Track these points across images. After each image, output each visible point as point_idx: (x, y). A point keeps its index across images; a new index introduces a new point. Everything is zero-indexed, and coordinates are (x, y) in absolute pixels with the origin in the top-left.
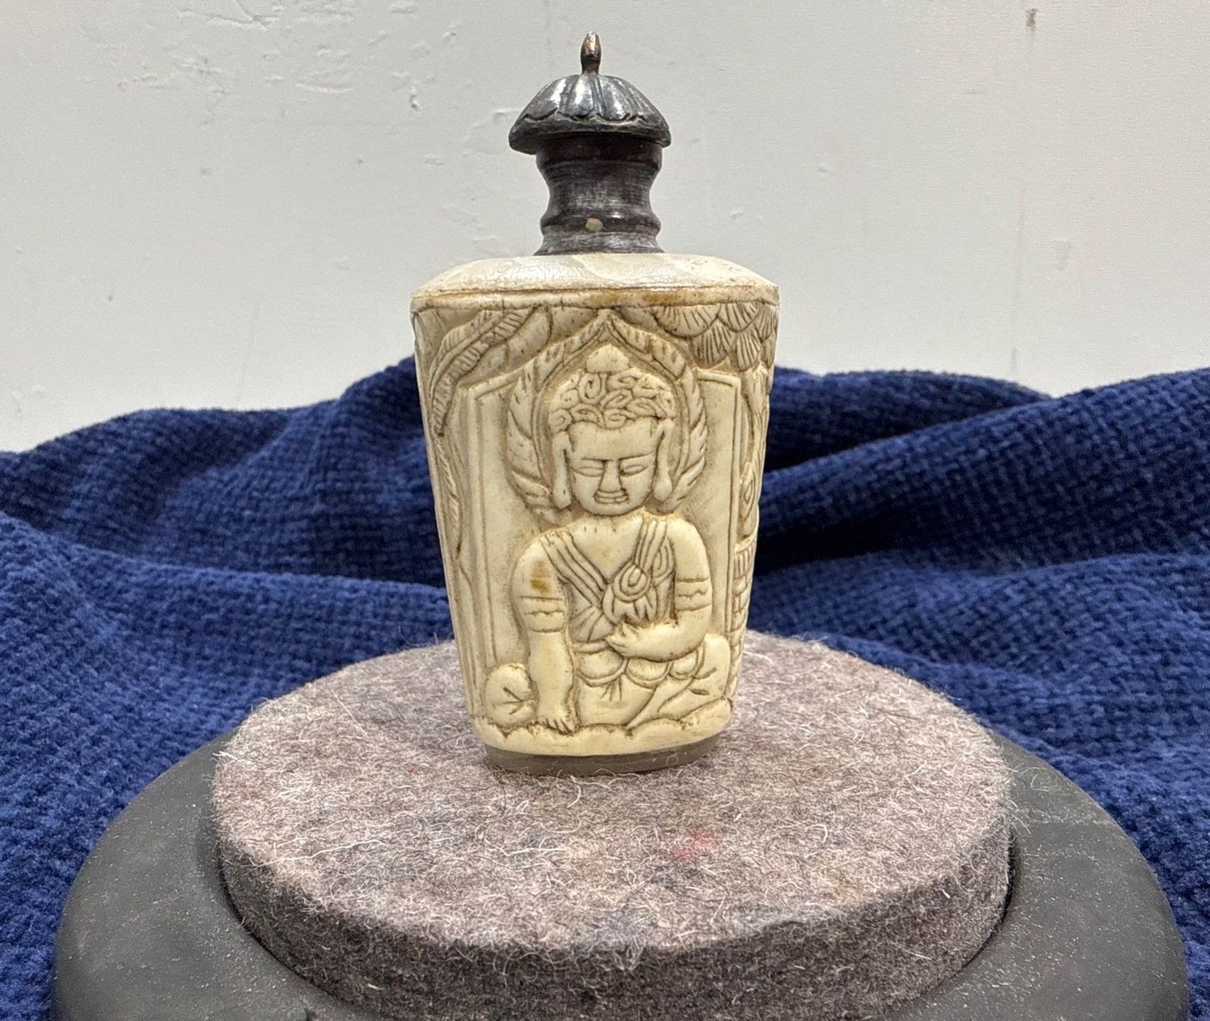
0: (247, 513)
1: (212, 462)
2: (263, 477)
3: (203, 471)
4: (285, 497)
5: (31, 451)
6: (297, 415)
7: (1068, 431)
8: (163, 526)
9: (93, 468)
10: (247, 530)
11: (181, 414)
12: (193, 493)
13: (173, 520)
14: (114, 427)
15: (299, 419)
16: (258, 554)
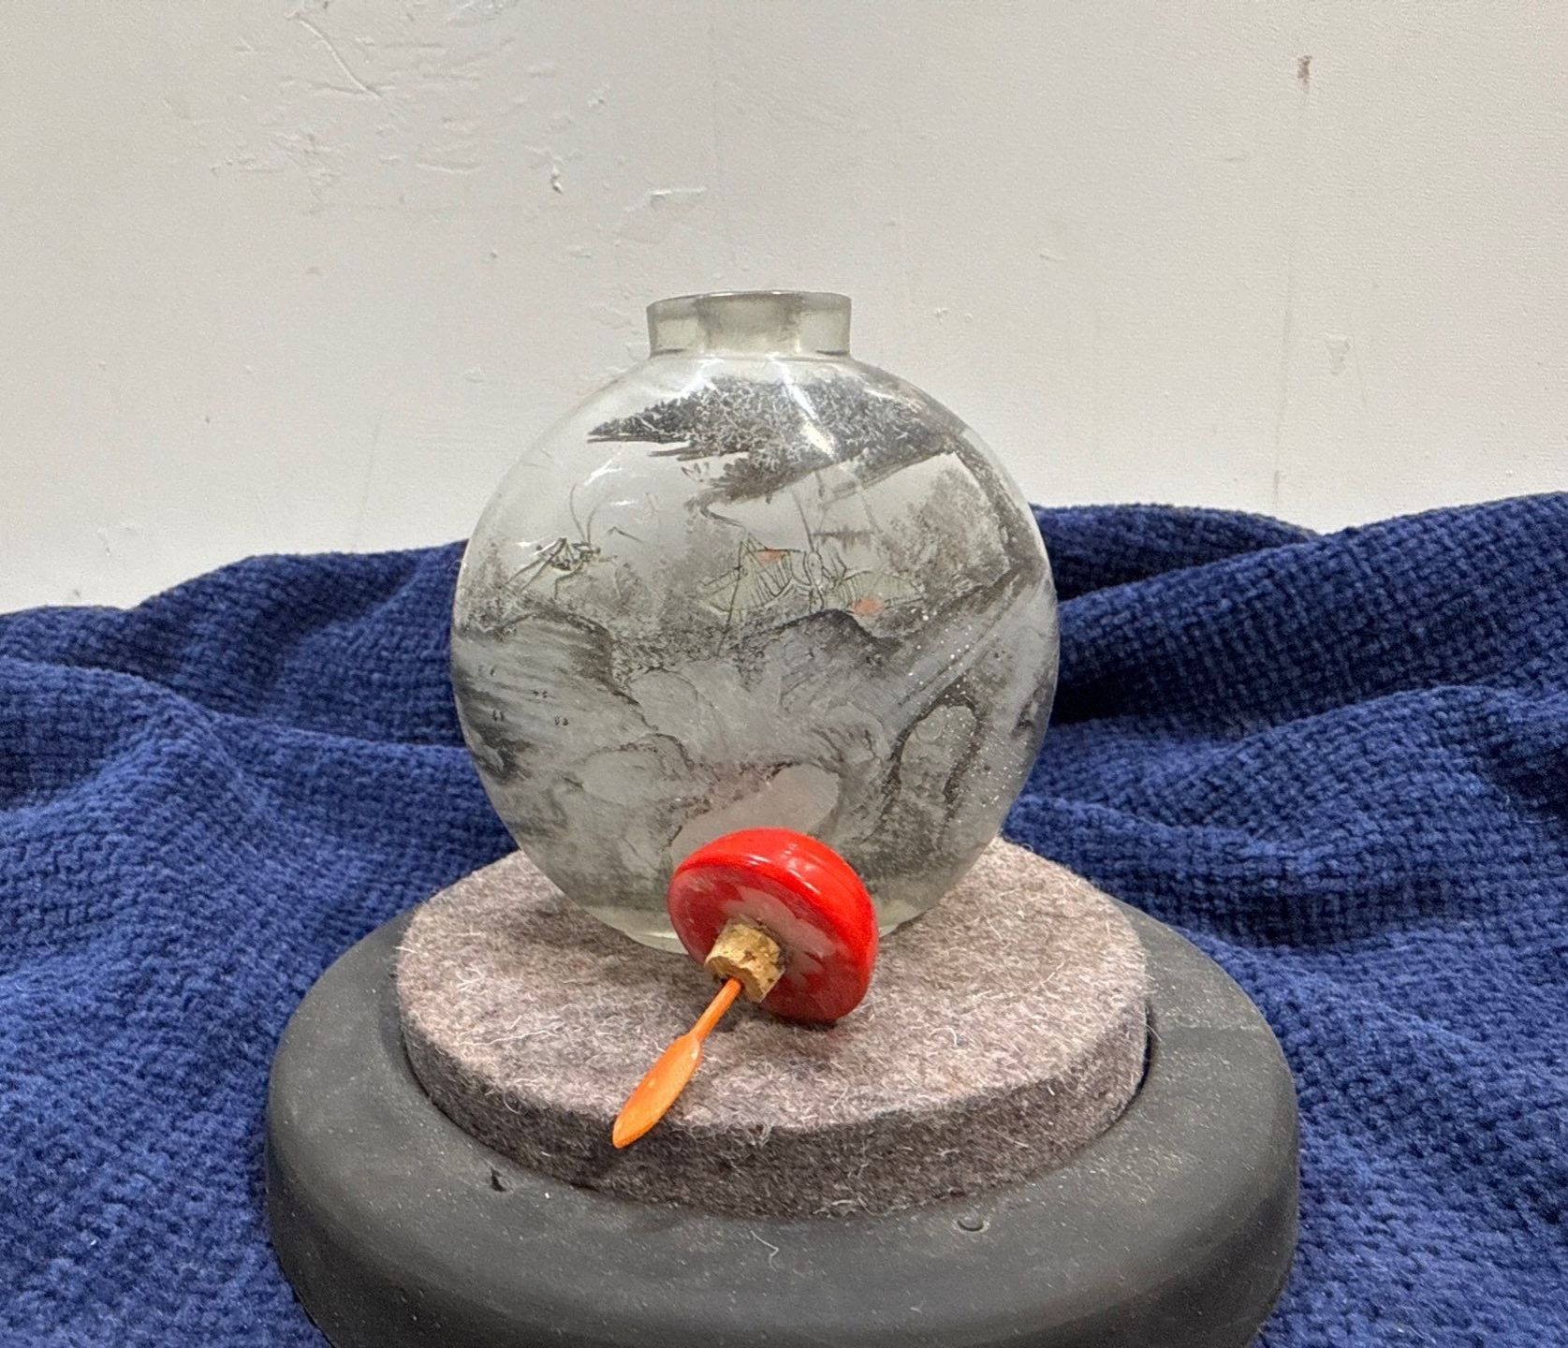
0: (376, 676)
1: (333, 615)
2: (392, 634)
3: (323, 626)
4: (418, 658)
5: (135, 609)
6: (428, 557)
7: (1327, 578)
8: (282, 691)
9: (204, 626)
10: (378, 697)
11: (295, 560)
12: (316, 653)
13: (295, 685)
14: (223, 579)
15: (430, 564)
16: (390, 725)
